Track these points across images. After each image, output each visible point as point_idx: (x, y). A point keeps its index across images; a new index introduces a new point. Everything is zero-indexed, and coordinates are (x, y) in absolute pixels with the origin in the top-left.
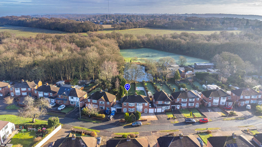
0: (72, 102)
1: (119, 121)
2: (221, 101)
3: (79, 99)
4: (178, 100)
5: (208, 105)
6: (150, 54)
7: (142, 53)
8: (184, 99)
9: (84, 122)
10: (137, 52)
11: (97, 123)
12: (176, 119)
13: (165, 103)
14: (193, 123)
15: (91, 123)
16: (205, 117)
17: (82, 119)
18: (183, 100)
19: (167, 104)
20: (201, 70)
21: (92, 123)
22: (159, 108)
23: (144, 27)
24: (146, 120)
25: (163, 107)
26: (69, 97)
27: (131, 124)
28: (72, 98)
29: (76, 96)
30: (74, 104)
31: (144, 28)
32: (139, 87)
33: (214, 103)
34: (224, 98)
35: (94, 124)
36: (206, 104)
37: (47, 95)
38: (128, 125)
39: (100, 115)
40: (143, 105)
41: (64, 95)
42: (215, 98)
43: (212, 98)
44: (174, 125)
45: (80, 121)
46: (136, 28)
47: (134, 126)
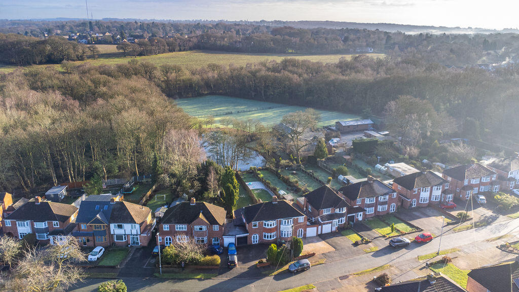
0: (119, 237)
1: (256, 265)
2: (433, 194)
3: (138, 226)
4: (359, 202)
5: (411, 205)
6: (231, 108)
7: (211, 106)
8: (372, 199)
9: (176, 282)
10: (200, 105)
11: (207, 279)
12: (370, 242)
13: (337, 211)
14: (406, 246)
15: (193, 280)
16: (419, 229)
17: (166, 275)
18: (367, 201)
19: (341, 212)
20: (352, 134)
21: (197, 281)
22: (327, 223)
23: (191, 49)
24: (314, 254)
25: (333, 221)
26: (112, 226)
27: (286, 267)
28: (120, 227)
29: (131, 220)
30: (124, 241)
31: (192, 51)
32: (252, 183)
33: (421, 200)
34: (439, 187)
35: (200, 282)
36: (409, 204)
37: (44, 227)
38: (280, 271)
39: (208, 258)
40: (296, 222)
41: (98, 221)
42: (423, 189)
43: (418, 191)
44: (373, 256)
45: (162, 280)
46: (174, 51)
47: (295, 271)
